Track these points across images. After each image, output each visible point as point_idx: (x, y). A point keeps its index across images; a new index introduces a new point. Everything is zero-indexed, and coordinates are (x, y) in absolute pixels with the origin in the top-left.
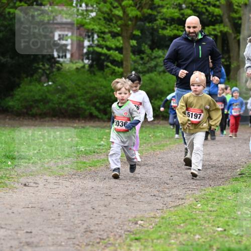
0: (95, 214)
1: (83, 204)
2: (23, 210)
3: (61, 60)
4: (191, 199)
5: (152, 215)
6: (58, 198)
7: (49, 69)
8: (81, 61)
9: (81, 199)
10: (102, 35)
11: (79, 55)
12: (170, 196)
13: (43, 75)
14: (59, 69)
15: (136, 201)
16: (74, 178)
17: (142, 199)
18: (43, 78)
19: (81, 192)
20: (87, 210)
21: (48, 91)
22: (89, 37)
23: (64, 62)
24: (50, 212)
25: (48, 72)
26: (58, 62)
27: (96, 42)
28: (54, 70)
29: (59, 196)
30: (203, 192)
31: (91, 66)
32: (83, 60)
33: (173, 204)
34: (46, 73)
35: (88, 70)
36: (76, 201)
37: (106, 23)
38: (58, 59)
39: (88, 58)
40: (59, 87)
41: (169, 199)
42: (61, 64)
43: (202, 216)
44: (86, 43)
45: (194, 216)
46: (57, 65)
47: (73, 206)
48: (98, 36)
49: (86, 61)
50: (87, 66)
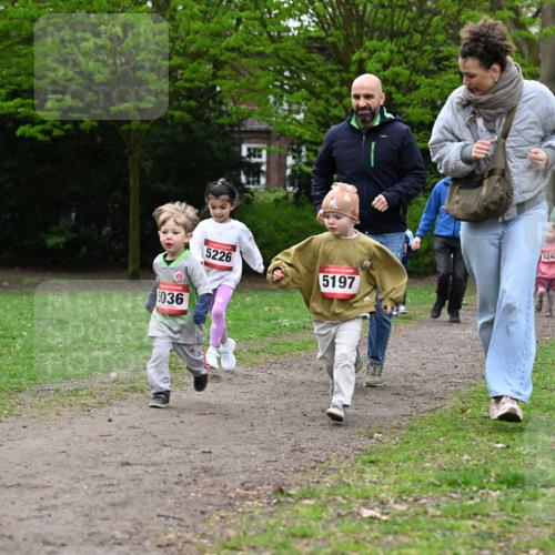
0: (307, 423)
1: (289, 407)
2: (198, 417)
3: (252, 187)
4: (455, 399)
5: (395, 423)
6: (250, 399)
8: (281, 189)
9: (286, 400)
10: (314, 147)
12: (422, 395)
14: (249, 202)
15: (370, 403)
16: (275, 369)
17: (379, 400)
19: (286, 390)
20: (295, 417)
22: (293, 150)
23: (256, 189)
24: (238, 420)
26: (247, 191)
27: (304, 160)
29: (253, 396)
30: (473, 389)
31: (297, 196)
32: (285, 187)
33: (427, 407)
35: (293, 203)
36: (279, 402)
37: (319, 129)
39: (292, 184)
41: (420, 400)
42: (252, 194)
43: (473, 425)
44: (290, 161)
45: (460, 426)
46: (246, 194)
47: (273, 411)
48: (308, 150)
49: (290, 189)
50: (291, 196)
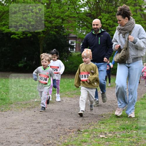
3: (72, 51)
7: (67, 55)
11: (79, 49)
13: (65, 58)
14: (71, 55)
18: (65, 59)
21: (67, 64)
25: (66, 56)
28: (69, 55)
34: (66, 57)
38: (70, 51)
40: (71, 62)
46: (70, 53)
